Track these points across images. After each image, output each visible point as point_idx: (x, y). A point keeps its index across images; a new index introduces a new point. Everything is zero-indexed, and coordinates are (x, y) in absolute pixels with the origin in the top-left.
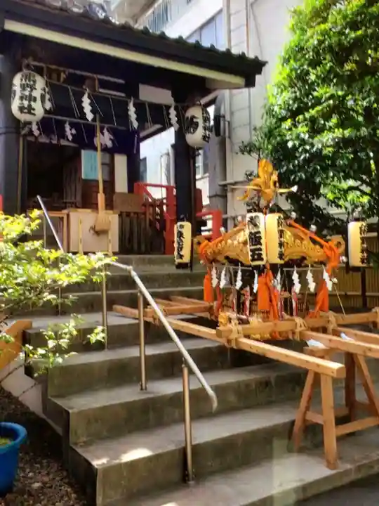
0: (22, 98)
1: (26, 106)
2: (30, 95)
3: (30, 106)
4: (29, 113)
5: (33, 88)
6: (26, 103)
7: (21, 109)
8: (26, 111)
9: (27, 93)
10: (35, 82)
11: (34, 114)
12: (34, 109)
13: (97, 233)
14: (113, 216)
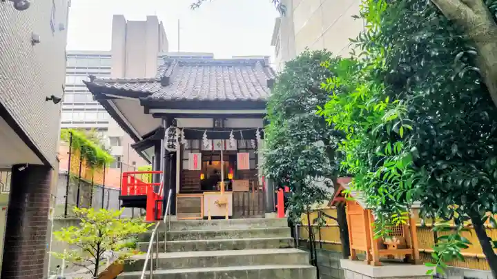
0: (169, 141)
2: (173, 139)
3: (173, 144)
4: (173, 147)
5: (174, 135)
6: (171, 143)
8: (171, 147)
9: (171, 138)
10: (175, 132)
12: (175, 146)
13: (220, 205)
14: (229, 195)
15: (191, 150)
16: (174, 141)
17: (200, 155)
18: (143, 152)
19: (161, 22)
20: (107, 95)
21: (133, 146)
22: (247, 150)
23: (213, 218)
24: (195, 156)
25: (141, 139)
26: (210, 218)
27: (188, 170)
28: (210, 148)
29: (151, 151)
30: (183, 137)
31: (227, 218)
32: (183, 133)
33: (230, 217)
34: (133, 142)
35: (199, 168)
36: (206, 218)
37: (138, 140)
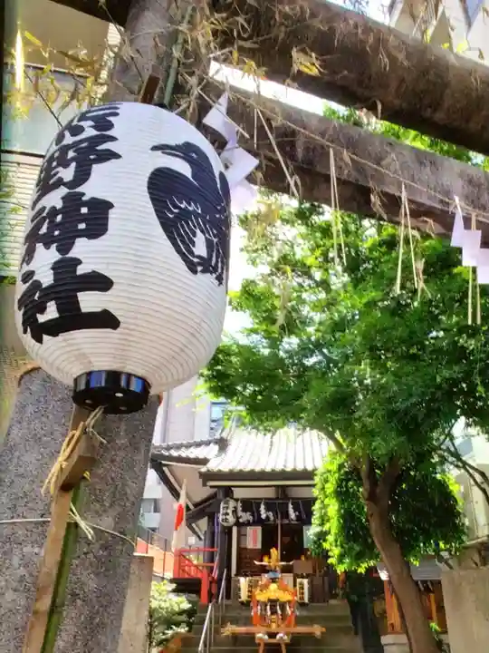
1: (224, 518)
4: (227, 521)
5: (227, 508)
8: (224, 521)
9: (225, 511)
10: (229, 504)
16: (227, 514)
17: (260, 529)
18: (194, 525)
20: (163, 462)
24: (255, 532)
25: (192, 508)
27: (246, 549)
29: (203, 523)
30: (240, 509)
32: (240, 504)
35: (259, 546)
37: (190, 509)
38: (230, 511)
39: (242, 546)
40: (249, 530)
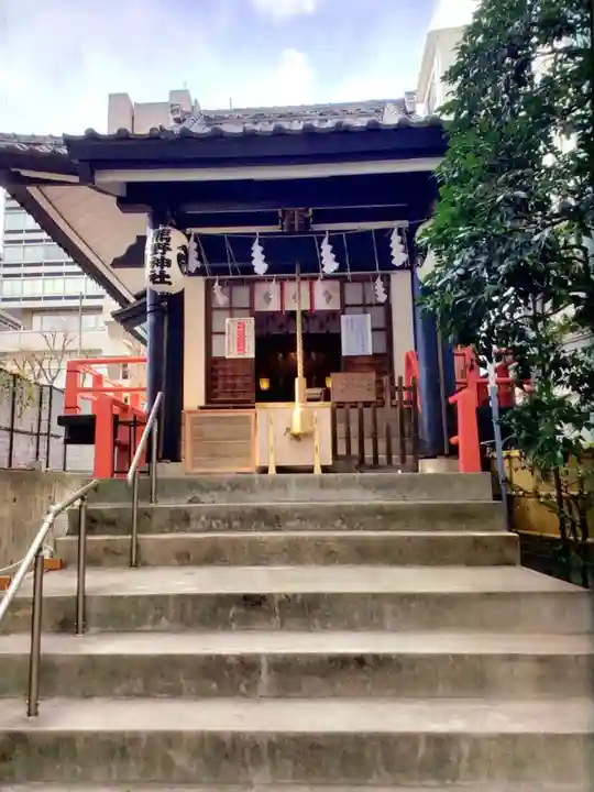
0: (153, 264)
1: (158, 273)
2: (163, 259)
3: (162, 273)
4: (162, 282)
5: (166, 248)
6: (157, 270)
7: (153, 278)
8: (158, 280)
9: (159, 256)
10: (169, 240)
11: (170, 283)
12: (168, 277)
13: (297, 437)
14: (323, 411)
15: (231, 310)
16: (164, 262)
17: (250, 323)
18: (137, 329)
19: (196, 101)
20: (25, 173)
21: (116, 315)
22: (365, 306)
23: (280, 470)
24: (241, 326)
25: (132, 300)
26: (272, 471)
27: (224, 359)
28: (274, 306)
31: (318, 471)
33: (325, 469)
34: (116, 306)
35: (250, 353)
36: (265, 470)
37: (128, 302)
38: (172, 255)
39: (216, 353)
40: (228, 324)
